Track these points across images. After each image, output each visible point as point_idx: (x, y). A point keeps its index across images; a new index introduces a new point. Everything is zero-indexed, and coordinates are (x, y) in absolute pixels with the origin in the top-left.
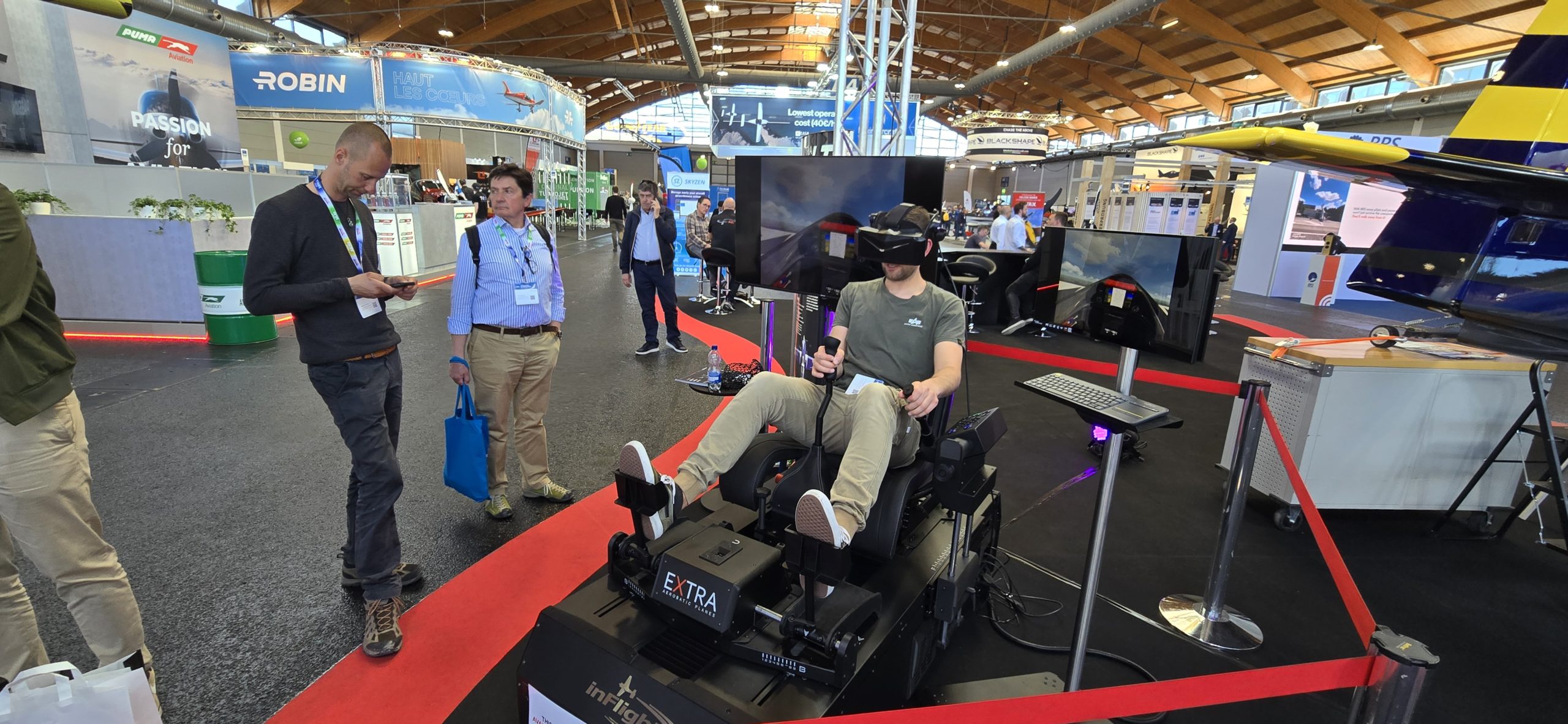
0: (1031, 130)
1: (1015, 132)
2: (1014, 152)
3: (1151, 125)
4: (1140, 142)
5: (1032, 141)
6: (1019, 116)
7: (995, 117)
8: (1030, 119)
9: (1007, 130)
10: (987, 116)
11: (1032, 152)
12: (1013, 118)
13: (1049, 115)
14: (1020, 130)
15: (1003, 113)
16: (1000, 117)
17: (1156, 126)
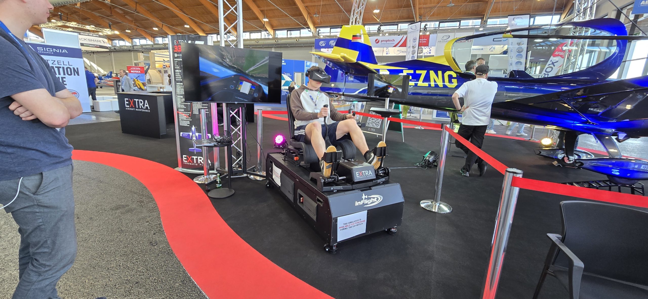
0: (98, 36)
1: (88, 35)
2: (90, 46)
3: (147, 39)
4: (145, 47)
5: (100, 41)
6: (88, 27)
7: (72, 26)
8: (95, 30)
9: (83, 34)
10: (66, 24)
11: (101, 47)
12: (84, 28)
13: (105, 29)
14: (91, 35)
15: (78, 24)
16: (76, 26)
17: (150, 40)
